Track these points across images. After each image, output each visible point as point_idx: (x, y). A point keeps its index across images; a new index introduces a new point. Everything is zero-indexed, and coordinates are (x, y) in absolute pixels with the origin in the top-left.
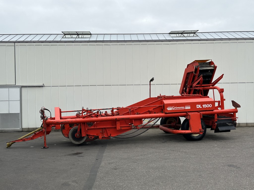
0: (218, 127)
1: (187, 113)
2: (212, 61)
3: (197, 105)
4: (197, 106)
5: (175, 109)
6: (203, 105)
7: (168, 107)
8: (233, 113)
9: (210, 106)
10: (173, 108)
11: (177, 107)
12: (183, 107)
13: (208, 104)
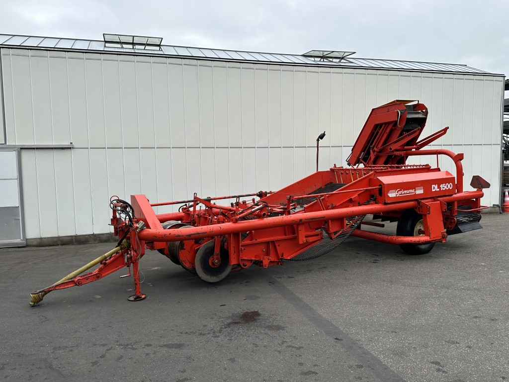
0: (457, 226)
1: (419, 203)
2: (420, 103)
3: (433, 186)
4: (433, 188)
5: (401, 194)
6: (441, 186)
7: (390, 191)
8: (475, 200)
9: (449, 186)
10: (398, 192)
11: (404, 190)
12: (412, 191)
13: (447, 184)
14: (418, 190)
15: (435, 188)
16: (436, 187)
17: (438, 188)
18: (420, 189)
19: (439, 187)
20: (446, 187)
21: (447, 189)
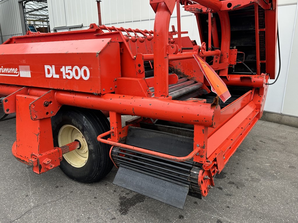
5: (1, 73)
11: (4, 67)
12: (15, 70)
13: (76, 67)
14: (23, 70)
15: (50, 71)
16: (53, 70)
17: (56, 73)
18: (26, 70)
19: (58, 72)
20: (73, 74)
21: (77, 78)
